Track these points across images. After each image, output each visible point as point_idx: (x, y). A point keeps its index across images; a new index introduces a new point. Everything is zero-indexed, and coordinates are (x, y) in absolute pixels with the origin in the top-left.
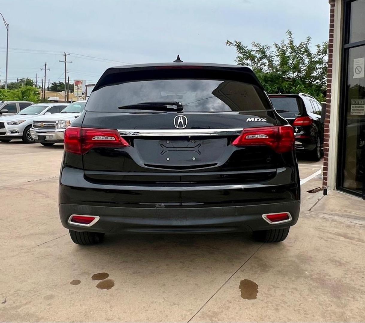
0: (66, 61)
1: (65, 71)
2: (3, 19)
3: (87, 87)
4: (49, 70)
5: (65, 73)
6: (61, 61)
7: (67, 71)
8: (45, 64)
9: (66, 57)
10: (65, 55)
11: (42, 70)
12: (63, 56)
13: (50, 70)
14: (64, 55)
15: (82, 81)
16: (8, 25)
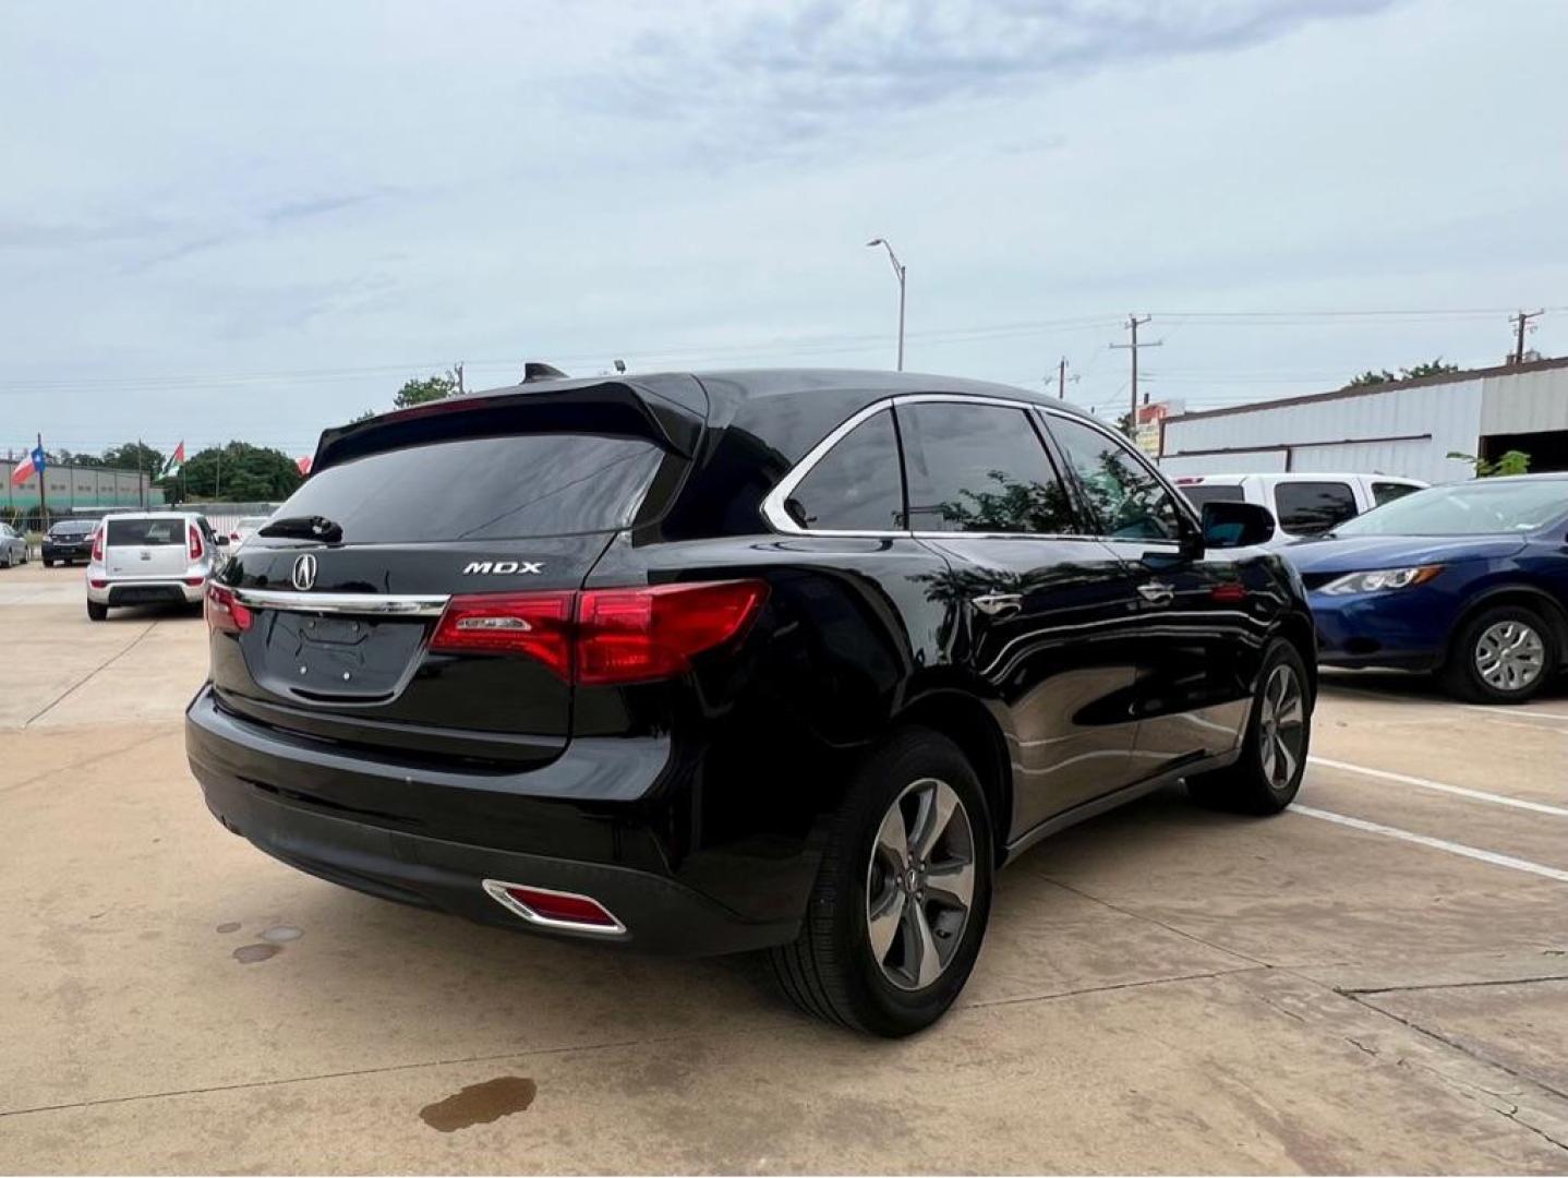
0: (1139, 342)
1: (1130, 378)
2: (892, 255)
3: (1167, 426)
4: (1074, 381)
5: (1130, 385)
6: (1115, 344)
7: (1138, 377)
8: (1059, 363)
9: (1137, 330)
10: (1135, 324)
11: (1050, 384)
12: (1127, 328)
13: (1077, 378)
14: (1130, 322)
15: (1166, 406)
16: (904, 269)
